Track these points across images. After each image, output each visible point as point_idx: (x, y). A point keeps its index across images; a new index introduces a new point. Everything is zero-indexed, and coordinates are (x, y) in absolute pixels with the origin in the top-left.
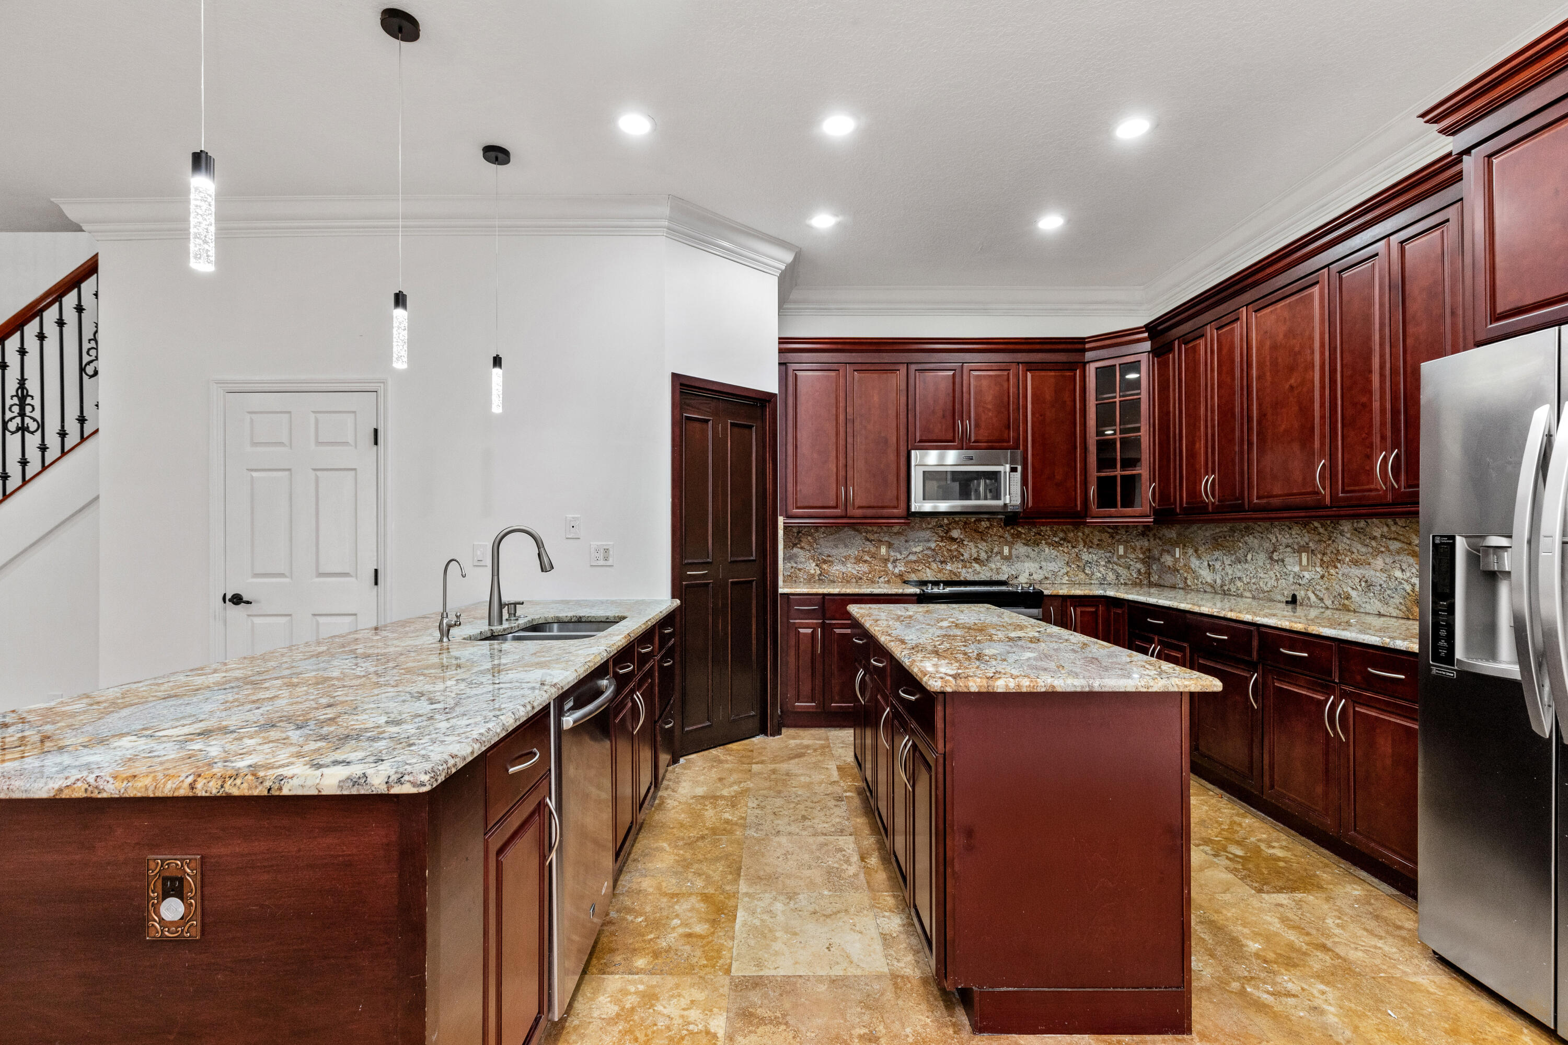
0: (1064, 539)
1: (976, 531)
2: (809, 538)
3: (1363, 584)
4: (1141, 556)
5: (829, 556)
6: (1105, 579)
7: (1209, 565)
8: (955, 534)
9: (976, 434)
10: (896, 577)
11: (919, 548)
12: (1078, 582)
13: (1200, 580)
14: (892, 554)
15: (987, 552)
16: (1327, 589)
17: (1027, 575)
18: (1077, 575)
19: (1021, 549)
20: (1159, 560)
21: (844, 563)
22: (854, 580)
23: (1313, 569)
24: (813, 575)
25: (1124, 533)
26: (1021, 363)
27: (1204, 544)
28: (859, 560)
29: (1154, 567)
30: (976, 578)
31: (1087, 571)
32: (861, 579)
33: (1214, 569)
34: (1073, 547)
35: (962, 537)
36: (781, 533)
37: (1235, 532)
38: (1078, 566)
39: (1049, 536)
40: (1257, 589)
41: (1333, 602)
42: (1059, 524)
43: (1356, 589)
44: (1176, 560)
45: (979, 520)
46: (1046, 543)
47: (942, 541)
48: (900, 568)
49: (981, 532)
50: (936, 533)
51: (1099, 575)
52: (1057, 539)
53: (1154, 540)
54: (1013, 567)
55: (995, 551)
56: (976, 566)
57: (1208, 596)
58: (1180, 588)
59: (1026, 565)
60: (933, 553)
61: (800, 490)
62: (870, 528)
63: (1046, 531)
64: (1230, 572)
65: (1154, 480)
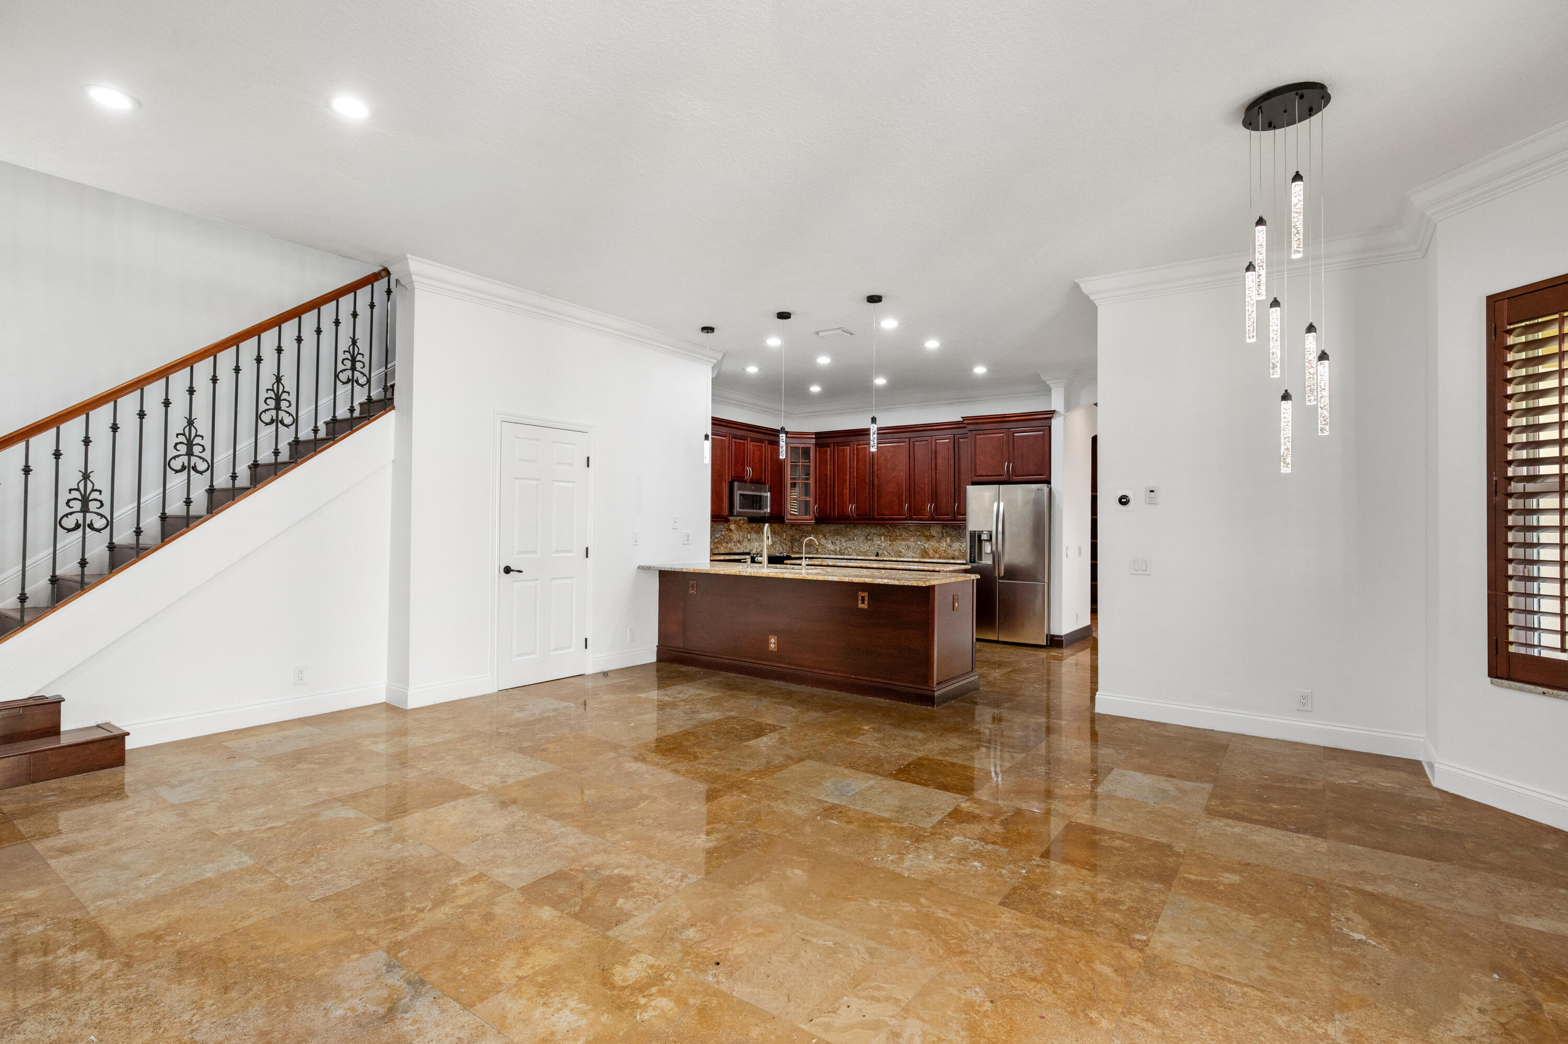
1: (739, 526)
15: (742, 537)
17: (756, 549)
19: (753, 535)
23: (886, 542)
26: (768, 441)
27: (829, 533)
30: (739, 551)
31: (774, 547)
33: (835, 544)
35: (734, 529)
37: (847, 528)
40: (859, 551)
45: (740, 521)
47: (727, 531)
49: (741, 528)
53: (796, 531)
54: (751, 546)
55: (745, 536)
56: (739, 545)
64: (844, 544)
65: (816, 504)
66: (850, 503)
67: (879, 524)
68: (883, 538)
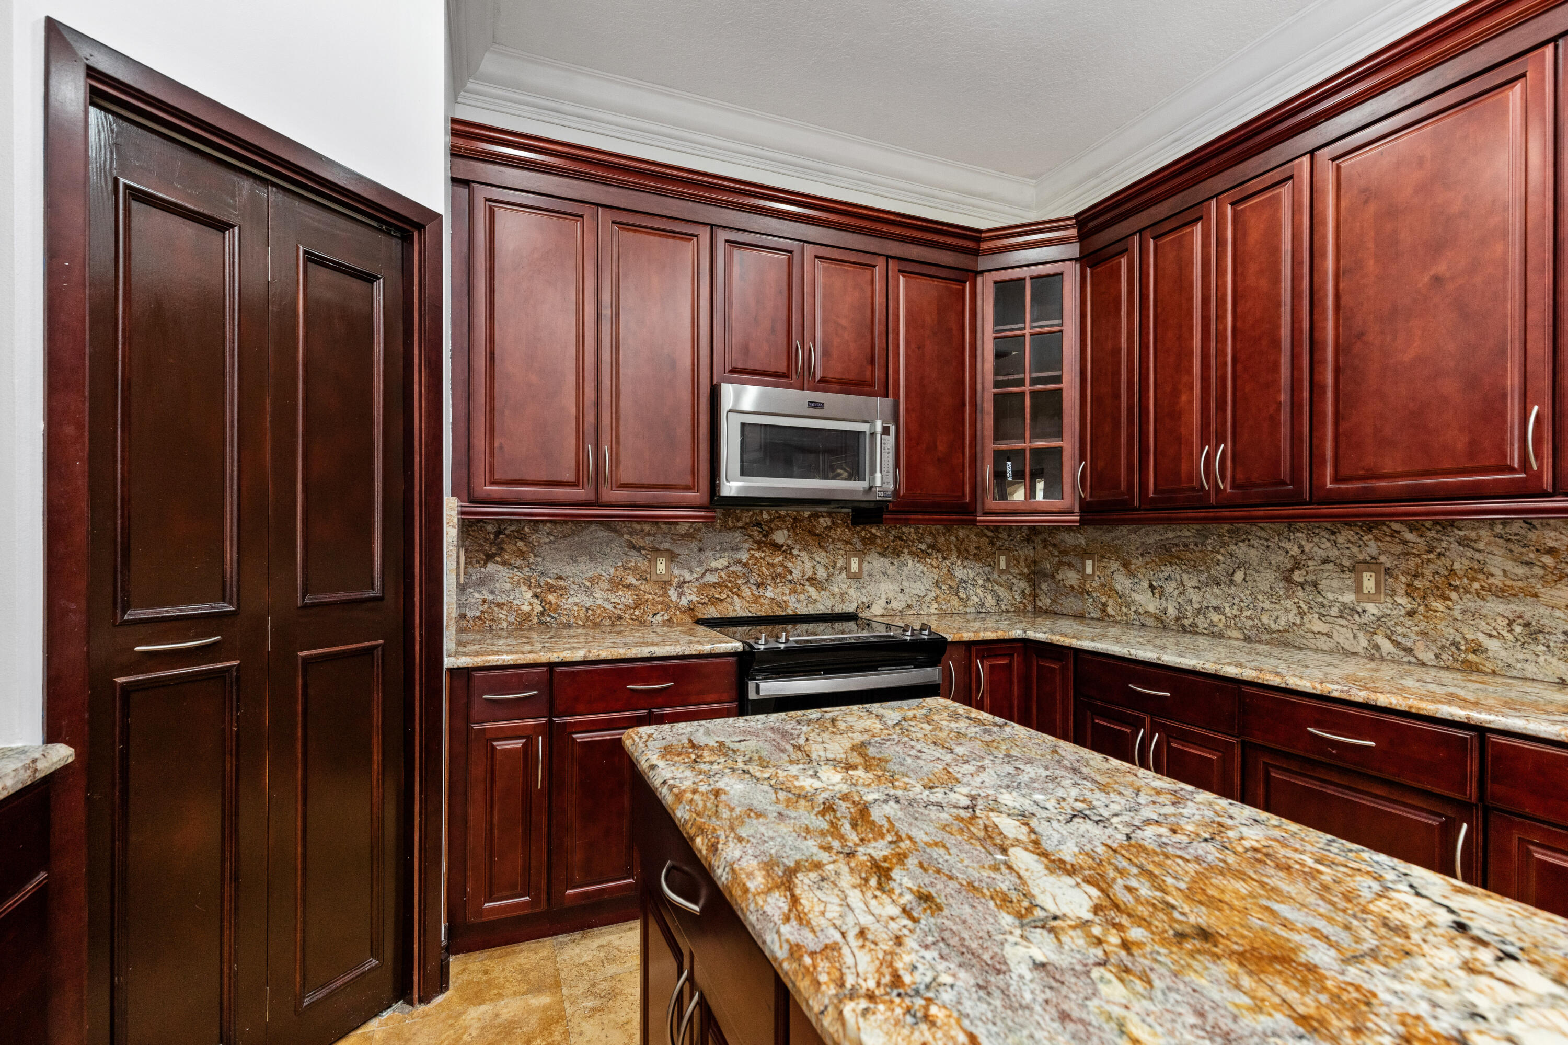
0: (932, 546)
1: (812, 533)
2: (520, 544)
3: (1518, 629)
4: (1026, 571)
5: (560, 578)
6: (982, 605)
7: (1151, 586)
8: (780, 537)
9: (824, 369)
10: (683, 612)
11: (721, 561)
12: (949, 611)
13: (1133, 609)
14: (676, 572)
15: (827, 568)
16: (1423, 634)
17: (882, 602)
18: (949, 601)
19: (876, 563)
20: (1053, 577)
21: (588, 592)
22: (608, 622)
23: (1389, 599)
24: (528, 616)
25: (1006, 537)
26: (892, 257)
27: (1142, 555)
28: (617, 584)
29: (1044, 586)
30: (811, 610)
31: (961, 595)
32: (620, 618)
33: (1162, 594)
34: (945, 559)
35: (790, 542)
36: (450, 533)
37: (1207, 538)
38: (951, 587)
39: (913, 542)
40: (1254, 626)
41: (1437, 656)
42: (927, 522)
43: (1500, 636)
44: (1085, 578)
45: (816, 516)
46: (909, 553)
47: (759, 550)
48: (691, 596)
49: (818, 535)
50: (750, 536)
51: (976, 600)
52: (923, 547)
53: (1045, 547)
54: (864, 591)
55: (839, 565)
56: (811, 590)
57: (1150, 634)
58: (1092, 619)
59: (883, 586)
60: (745, 570)
61: (501, 447)
62: (637, 527)
63: (910, 533)
64: (1196, 598)
65: (1082, 458)
66: (1205, 440)
67: (1348, 521)
68: (1368, 582)
